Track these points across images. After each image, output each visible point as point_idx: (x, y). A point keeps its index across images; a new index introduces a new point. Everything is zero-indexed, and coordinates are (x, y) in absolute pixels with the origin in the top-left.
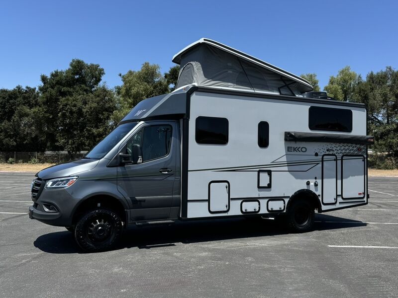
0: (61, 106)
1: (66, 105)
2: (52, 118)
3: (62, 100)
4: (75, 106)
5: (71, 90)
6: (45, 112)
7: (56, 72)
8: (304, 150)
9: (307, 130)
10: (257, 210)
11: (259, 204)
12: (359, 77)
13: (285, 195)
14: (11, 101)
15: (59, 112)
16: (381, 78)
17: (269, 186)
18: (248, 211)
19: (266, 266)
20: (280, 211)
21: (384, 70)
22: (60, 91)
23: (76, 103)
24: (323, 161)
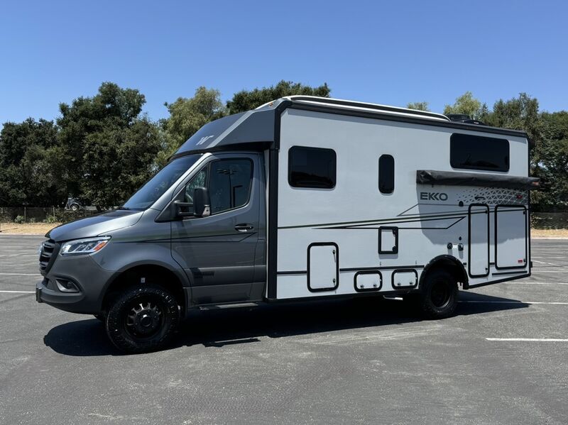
0: (87, 146)
1: (94, 144)
2: (75, 161)
3: (89, 136)
4: (106, 145)
5: (101, 123)
6: (66, 153)
7: (81, 100)
8: (443, 197)
9: (448, 168)
10: (378, 287)
11: (381, 278)
12: (484, 106)
13: (418, 265)
14: (19, 139)
15: (85, 153)
16: (513, 108)
17: (395, 250)
18: (365, 288)
19: (406, 374)
20: (411, 287)
21: (517, 97)
22: (86, 125)
23: (108, 141)
24: (469, 214)
